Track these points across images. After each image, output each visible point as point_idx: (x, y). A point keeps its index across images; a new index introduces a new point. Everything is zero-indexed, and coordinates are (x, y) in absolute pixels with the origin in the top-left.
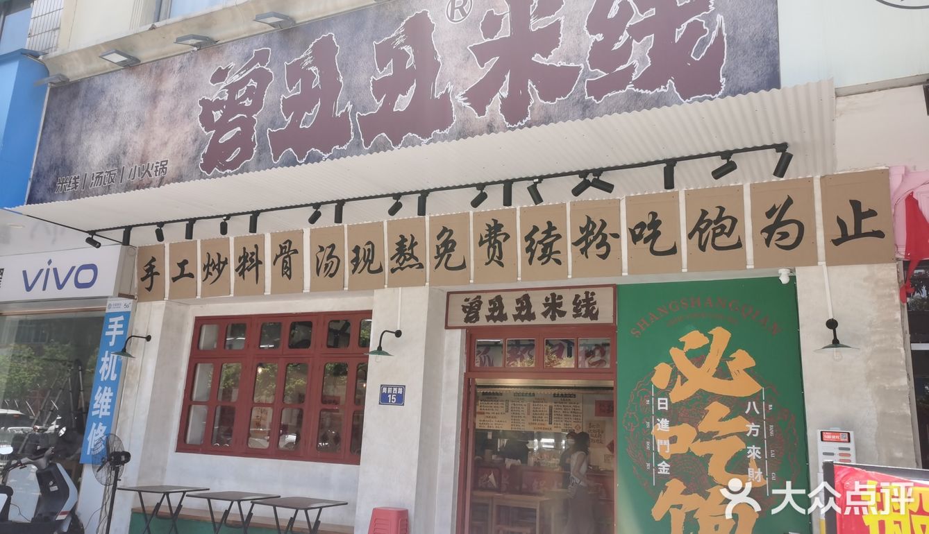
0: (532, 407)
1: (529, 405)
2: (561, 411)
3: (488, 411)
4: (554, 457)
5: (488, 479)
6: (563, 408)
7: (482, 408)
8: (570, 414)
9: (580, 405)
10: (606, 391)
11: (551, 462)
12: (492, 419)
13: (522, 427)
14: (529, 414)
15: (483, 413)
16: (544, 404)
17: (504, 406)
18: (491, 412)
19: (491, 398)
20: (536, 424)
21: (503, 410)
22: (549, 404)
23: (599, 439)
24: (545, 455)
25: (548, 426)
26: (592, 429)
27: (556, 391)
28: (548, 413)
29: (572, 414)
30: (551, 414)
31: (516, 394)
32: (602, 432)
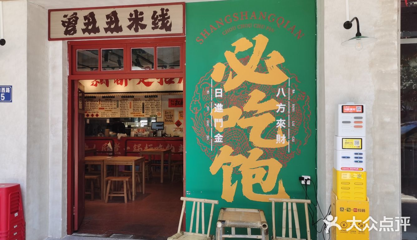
0: (132, 104)
1: (131, 103)
2: (149, 105)
3: (106, 107)
4: (146, 131)
5: (107, 145)
6: (150, 104)
7: (103, 106)
8: (154, 107)
9: (160, 101)
10: (175, 93)
11: (144, 134)
12: (109, 112)
13: (127, 116)
14: (130, 108)
15: (104, 109)
16: (139, 102)
17: (116, 104)
18: (108, 107)
19: (108, 99)
20: (135, 113)
21: (116, 106)
22: (142, 102)
23: (171, 119)
24: (140, 130)
25: (142, 114)
26: (167, 114)
27: (146, 94)
28: (142, 107)
29: (156, 107)
30: (143, 107)
31: (123, 97)
32: (173, 116)
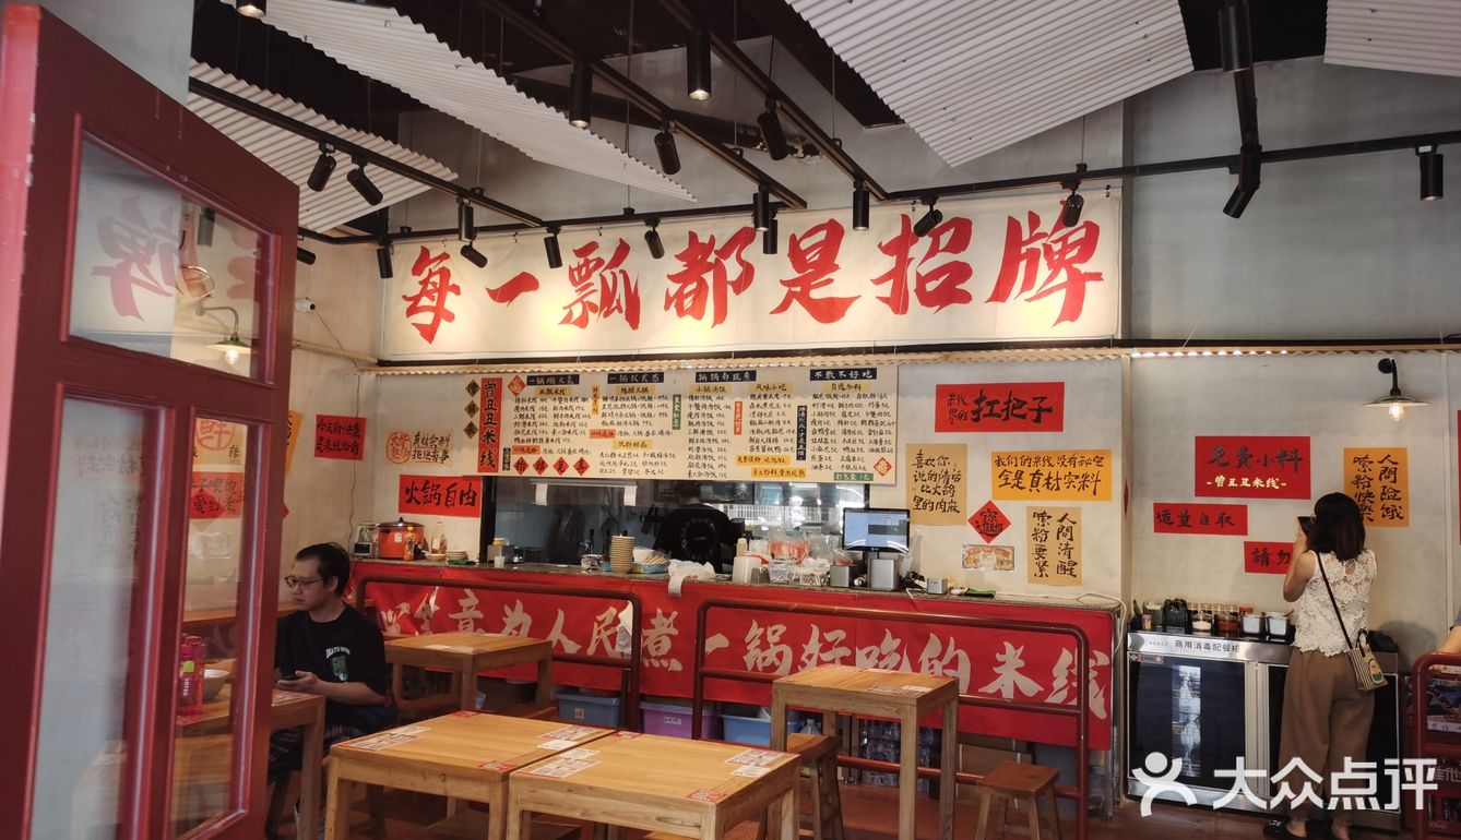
0: (747, 411)
1: (739, 408)
2: (833, 421)
3: (623, 428)
4: (810, 554)
5: (616, 621)
6: (838, 411)
7: (608, 420)
8: (859, 427)
9: (891, 400)
10: (971, 354)
11: (802, 571)
12: (634, 451)
13: (718, 471)
14: (738, 431)
15: (612, 434)
16: (782, 401)
17: (669, 411)
18: (631, 429)
19: (632, 390)
20: (758, 459)
21: (667, 423)
22: (797, 401)
23: (947, 498)
24: (785, 549)
25: (796, 464)
26: (926, 469)
27: (818, 362)
28: (794, 426)
29: (865, 429)
30: (802, 431)
31: (704, 377)
32: (957, 478)
